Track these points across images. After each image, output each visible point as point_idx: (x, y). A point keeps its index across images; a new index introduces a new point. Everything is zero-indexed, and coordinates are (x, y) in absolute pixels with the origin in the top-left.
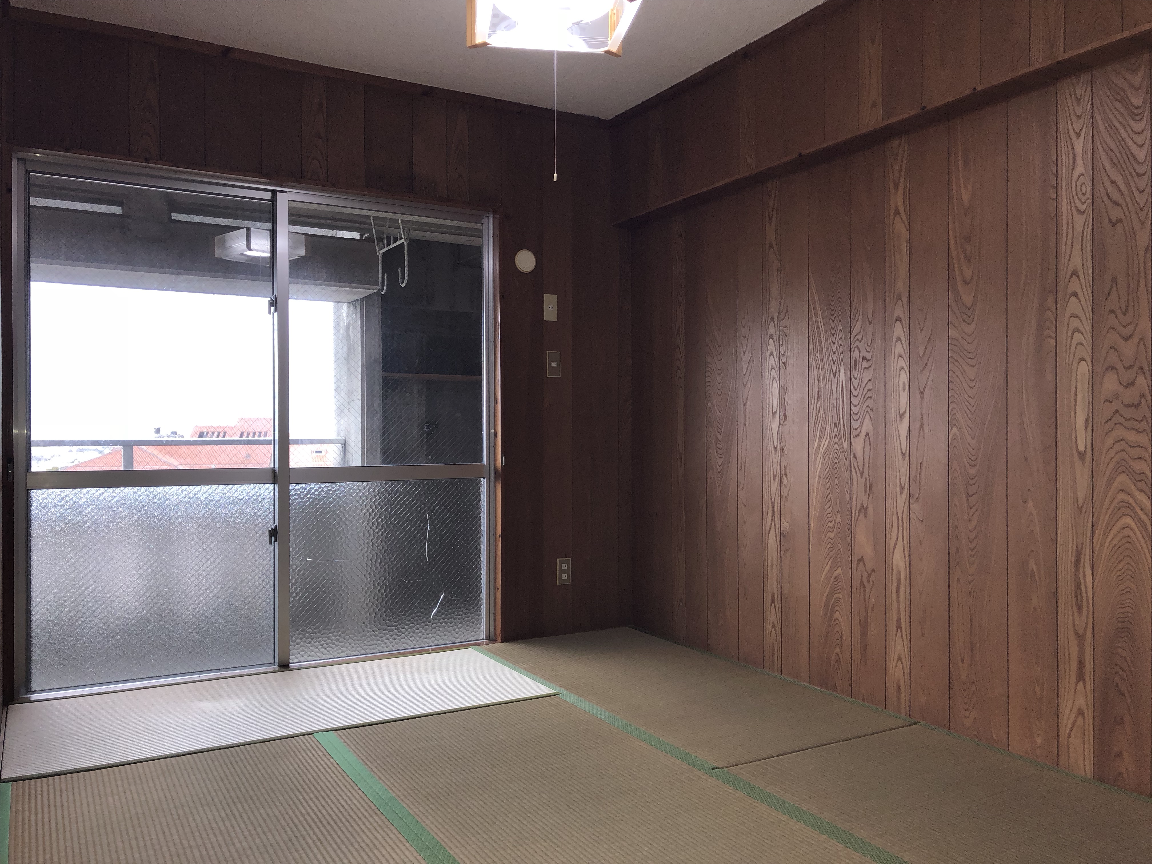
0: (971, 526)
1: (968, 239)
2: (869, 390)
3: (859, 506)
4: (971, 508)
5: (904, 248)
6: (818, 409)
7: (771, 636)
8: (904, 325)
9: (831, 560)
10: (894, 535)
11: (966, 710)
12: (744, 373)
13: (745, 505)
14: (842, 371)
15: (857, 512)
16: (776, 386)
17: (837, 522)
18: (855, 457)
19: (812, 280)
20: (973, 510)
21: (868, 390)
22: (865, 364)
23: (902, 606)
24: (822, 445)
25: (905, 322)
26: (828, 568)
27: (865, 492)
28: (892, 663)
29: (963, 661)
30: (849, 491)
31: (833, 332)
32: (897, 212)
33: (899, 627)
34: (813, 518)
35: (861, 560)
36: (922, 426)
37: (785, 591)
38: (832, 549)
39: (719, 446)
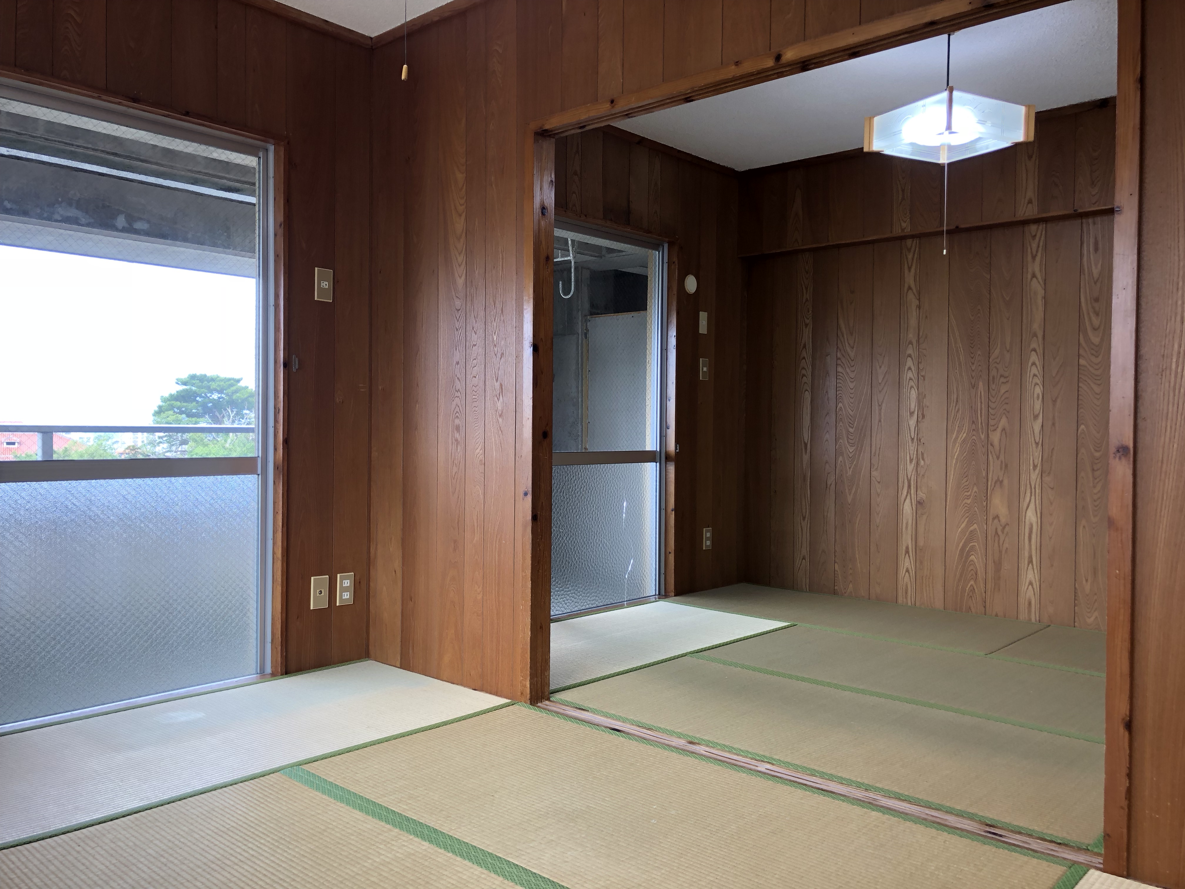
0: (1095, 491)
1: (1097, 300)
2: (1007, 398)
3: (995, 478)
4: (1096, 479)
5: (1040, 302)
6: (956, 410)
7: (905, 579)
8: (1039, 354)
9: (967, 519)
10: (1028, 499)
11: (1089, 612)
12: (880, 381)
13: (879, 482)
14: (981, 384)
15: (993, 483)
16: (914, 394)
17: (974, 491)
18: (992, 445)
19: (952, 316)
20: (1098, 480)
21: (1005, 399)
22: (1002, 380)
23: (1033, 547)
24: (960, 436)
25: (1040, 351)
26: (963, 525)
27: (1001, 469)
28: (1023, 587)
29: (1087, 580)
30: (986, 469)
31: (972, 356)
32: (1034, 276)
33: (1030, 561)
34: (950, 489)
35: (997, 517)
36: (1054, 424)
37: (921, 543)
38: (967, 511)
39: (850, 437)
